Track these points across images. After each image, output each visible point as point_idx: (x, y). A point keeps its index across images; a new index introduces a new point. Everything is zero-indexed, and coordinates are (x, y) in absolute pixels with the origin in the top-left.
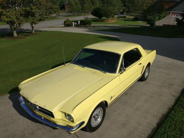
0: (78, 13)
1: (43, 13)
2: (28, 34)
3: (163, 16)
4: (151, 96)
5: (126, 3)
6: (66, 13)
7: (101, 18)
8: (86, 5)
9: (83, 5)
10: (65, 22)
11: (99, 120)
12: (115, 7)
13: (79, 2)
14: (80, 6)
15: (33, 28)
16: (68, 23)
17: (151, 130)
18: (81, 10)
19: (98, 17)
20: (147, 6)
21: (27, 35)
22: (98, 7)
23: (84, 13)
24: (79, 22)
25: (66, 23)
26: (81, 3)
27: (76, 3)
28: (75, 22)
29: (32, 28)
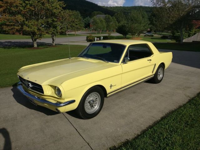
0: (102, 31)
1: (65, 26)
2: (48, 46)
4: (162, 96)
5: (154, 21)
6: (91, 31)
7: (126, 36)
8: (111, 23)
9: (109, 23)
10: (87, 37)
12: (141, 24)
13: (104, 20)
14: (105, 24)
15: (54, 40)
16: (91, 39)
17: (153, 122)
18: (106, 28)
19: (122, 34)
22: (123, 24)
23: (109, 31)
24: (102, 37)
25: (88, 38)
26: (107, 21)
27: (101, 21)
28: (97, 37)
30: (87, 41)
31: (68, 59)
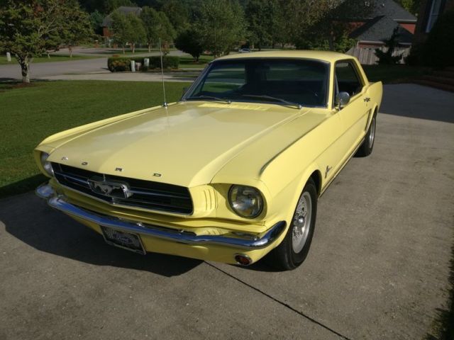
0: (137, 46)
1: (55, 30)
2: (11, 86)
3: (345, 47)
4: (402, 183)
5: (255, 23)
6: (108, 47)
7: (198, 56)
8: (158, 27)
9: (152, 27)
10: (110, 61)
11: (305, 231)
12: (231, 28)
13: (140, 20)
14: (143, 31)
15: (26, 69)
16: (120, 64)
18: (146, 40)
19: (191, 53)
20: (314, 19)
21: (11, 88)
22: (190, 29)
23: (153, 47)
24: (148, 60)
25: (114, 63)
26: (147, 22)
27: (133, 22)
28: (137, 60)
29: (23, 68)
30: (111, 70)
31: (160, 107)
